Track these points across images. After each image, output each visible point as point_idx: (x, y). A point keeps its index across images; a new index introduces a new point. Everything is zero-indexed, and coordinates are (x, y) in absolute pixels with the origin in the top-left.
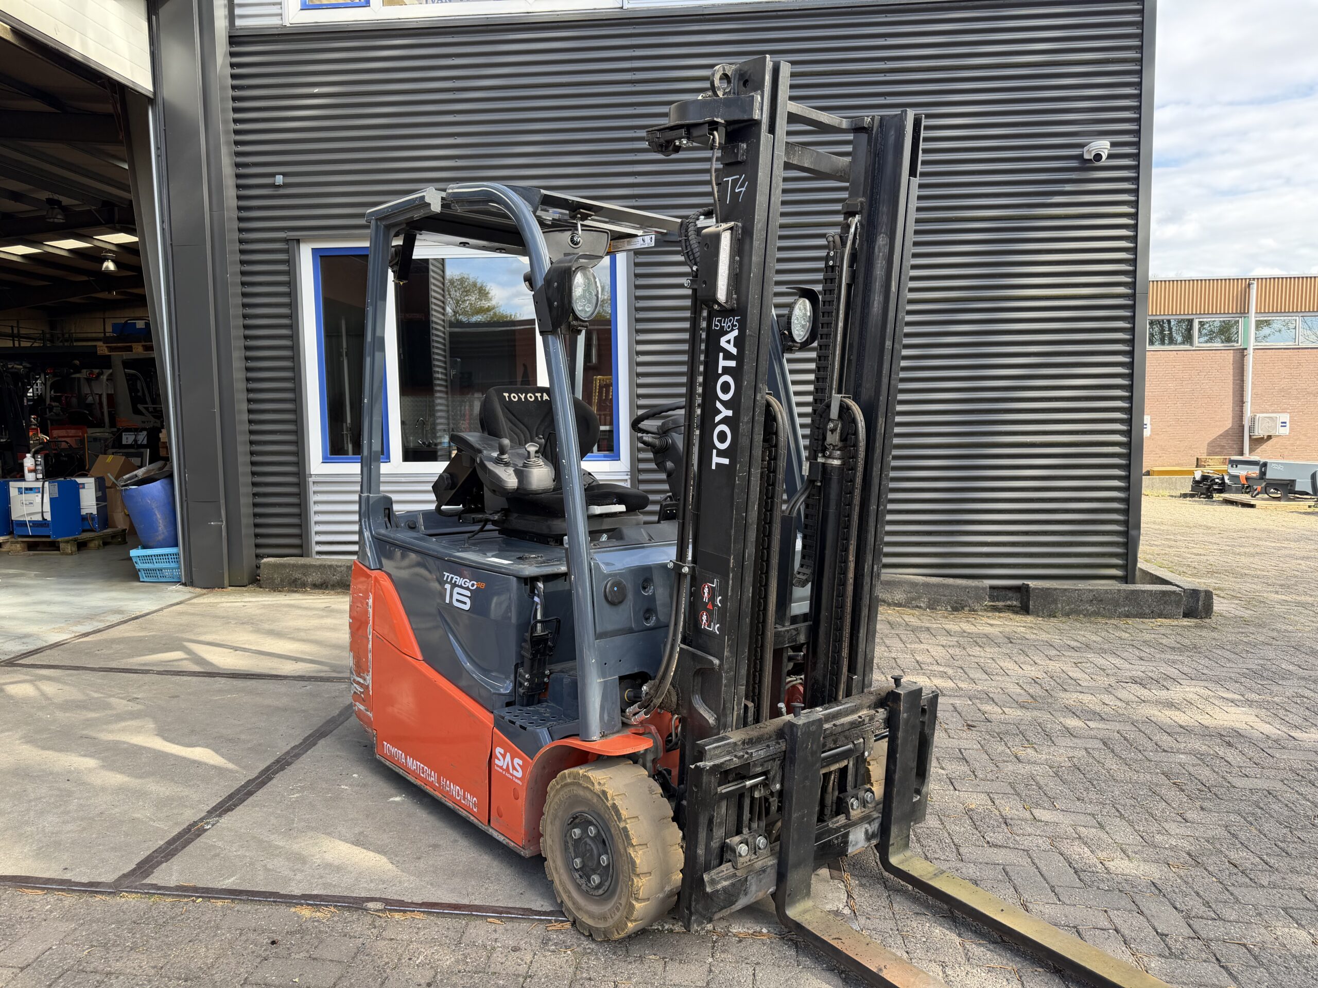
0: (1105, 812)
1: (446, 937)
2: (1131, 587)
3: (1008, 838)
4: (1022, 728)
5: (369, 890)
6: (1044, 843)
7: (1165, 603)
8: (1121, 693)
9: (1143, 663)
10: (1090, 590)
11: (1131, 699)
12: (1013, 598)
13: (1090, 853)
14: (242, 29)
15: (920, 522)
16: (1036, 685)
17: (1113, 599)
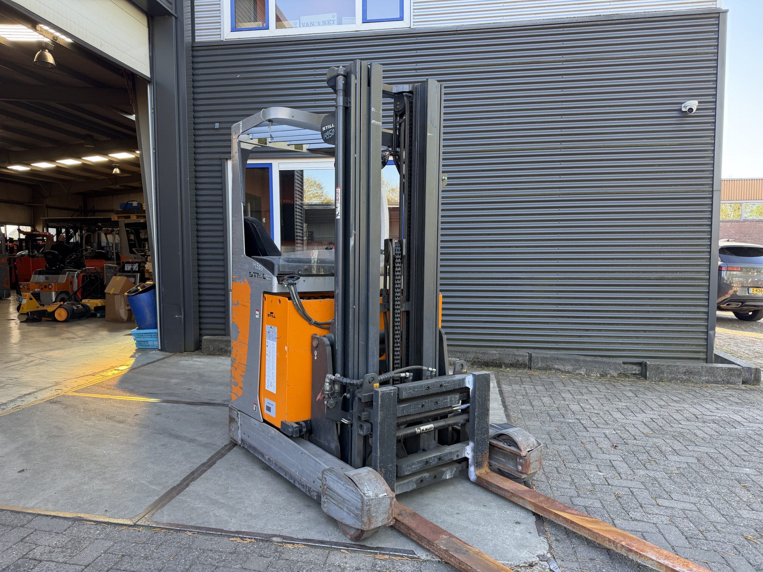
0: (702, 502)
1: (318, 560)
2: (710, 365)
3: (643, 515)
4: (647, 448)
5: (273, 530)
6: (665, 520)
7: (731, 375)
8: (706, 429)
9: (718, 411)
10: (684, 367)
11: (713, 433)
12: (636, 369)
13: (694, 527)
14: (199, 43)
15: (581, 324)
16: (654, 423)
17: (699, 372)
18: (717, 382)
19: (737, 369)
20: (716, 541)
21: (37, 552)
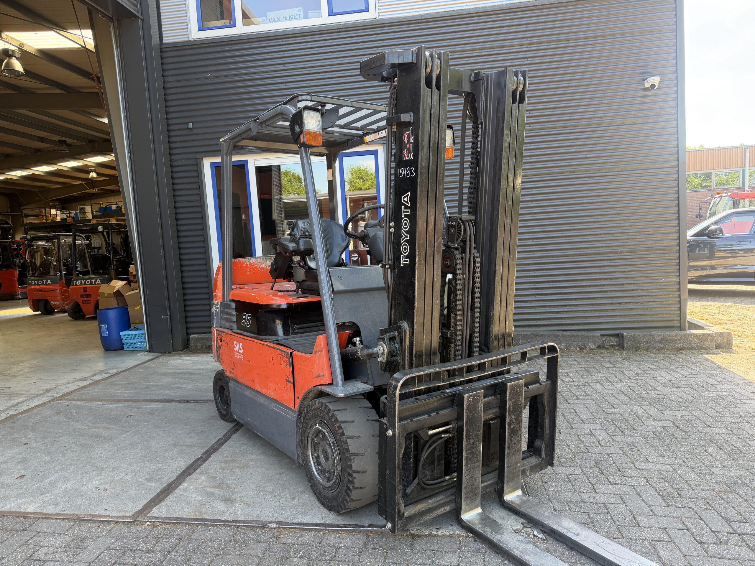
0: (676, 463)
1: (313, 541)
2: (684, 332)
3: (622, 479)
5: (269, 517)
7: (704, 340)
8: (681, 394)
9: (693, 376)
10: (660, 335)
11: (688, 397)
12: (614, 341)
13: (669, 486)
14: (166, 44)
15: (558, 300)
16: (631, 391)
17: (673, 340)
18: (691, 349)
19: (709, 334)
20: (689, 498)
21: (41, 553)
